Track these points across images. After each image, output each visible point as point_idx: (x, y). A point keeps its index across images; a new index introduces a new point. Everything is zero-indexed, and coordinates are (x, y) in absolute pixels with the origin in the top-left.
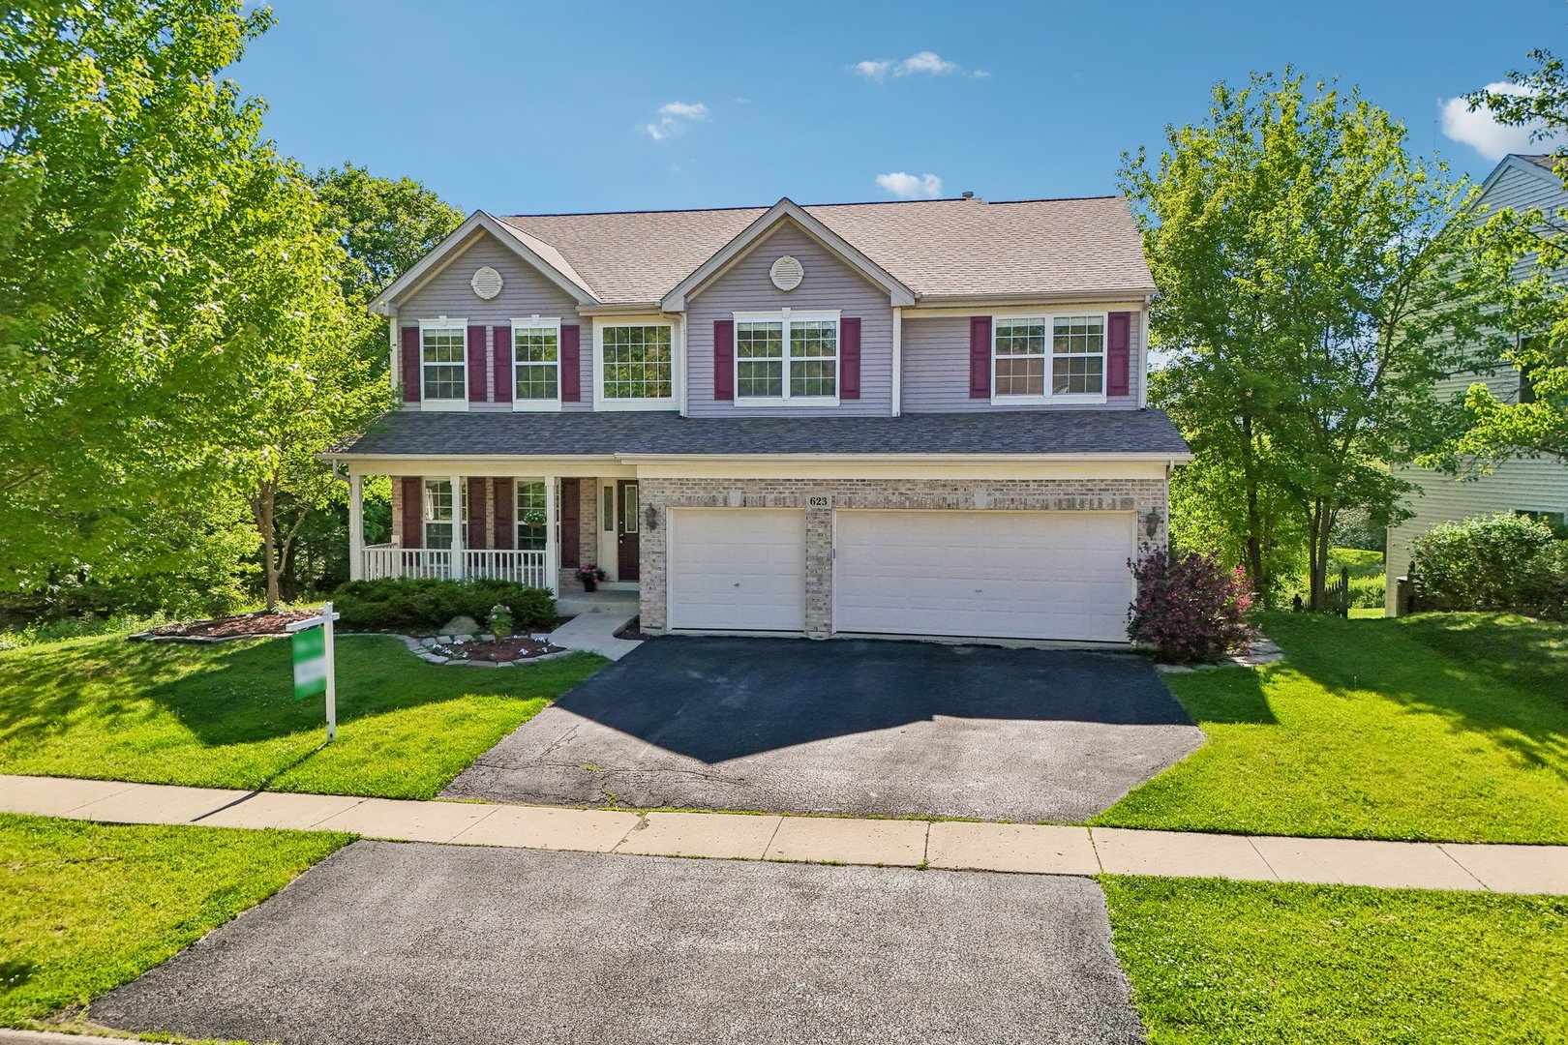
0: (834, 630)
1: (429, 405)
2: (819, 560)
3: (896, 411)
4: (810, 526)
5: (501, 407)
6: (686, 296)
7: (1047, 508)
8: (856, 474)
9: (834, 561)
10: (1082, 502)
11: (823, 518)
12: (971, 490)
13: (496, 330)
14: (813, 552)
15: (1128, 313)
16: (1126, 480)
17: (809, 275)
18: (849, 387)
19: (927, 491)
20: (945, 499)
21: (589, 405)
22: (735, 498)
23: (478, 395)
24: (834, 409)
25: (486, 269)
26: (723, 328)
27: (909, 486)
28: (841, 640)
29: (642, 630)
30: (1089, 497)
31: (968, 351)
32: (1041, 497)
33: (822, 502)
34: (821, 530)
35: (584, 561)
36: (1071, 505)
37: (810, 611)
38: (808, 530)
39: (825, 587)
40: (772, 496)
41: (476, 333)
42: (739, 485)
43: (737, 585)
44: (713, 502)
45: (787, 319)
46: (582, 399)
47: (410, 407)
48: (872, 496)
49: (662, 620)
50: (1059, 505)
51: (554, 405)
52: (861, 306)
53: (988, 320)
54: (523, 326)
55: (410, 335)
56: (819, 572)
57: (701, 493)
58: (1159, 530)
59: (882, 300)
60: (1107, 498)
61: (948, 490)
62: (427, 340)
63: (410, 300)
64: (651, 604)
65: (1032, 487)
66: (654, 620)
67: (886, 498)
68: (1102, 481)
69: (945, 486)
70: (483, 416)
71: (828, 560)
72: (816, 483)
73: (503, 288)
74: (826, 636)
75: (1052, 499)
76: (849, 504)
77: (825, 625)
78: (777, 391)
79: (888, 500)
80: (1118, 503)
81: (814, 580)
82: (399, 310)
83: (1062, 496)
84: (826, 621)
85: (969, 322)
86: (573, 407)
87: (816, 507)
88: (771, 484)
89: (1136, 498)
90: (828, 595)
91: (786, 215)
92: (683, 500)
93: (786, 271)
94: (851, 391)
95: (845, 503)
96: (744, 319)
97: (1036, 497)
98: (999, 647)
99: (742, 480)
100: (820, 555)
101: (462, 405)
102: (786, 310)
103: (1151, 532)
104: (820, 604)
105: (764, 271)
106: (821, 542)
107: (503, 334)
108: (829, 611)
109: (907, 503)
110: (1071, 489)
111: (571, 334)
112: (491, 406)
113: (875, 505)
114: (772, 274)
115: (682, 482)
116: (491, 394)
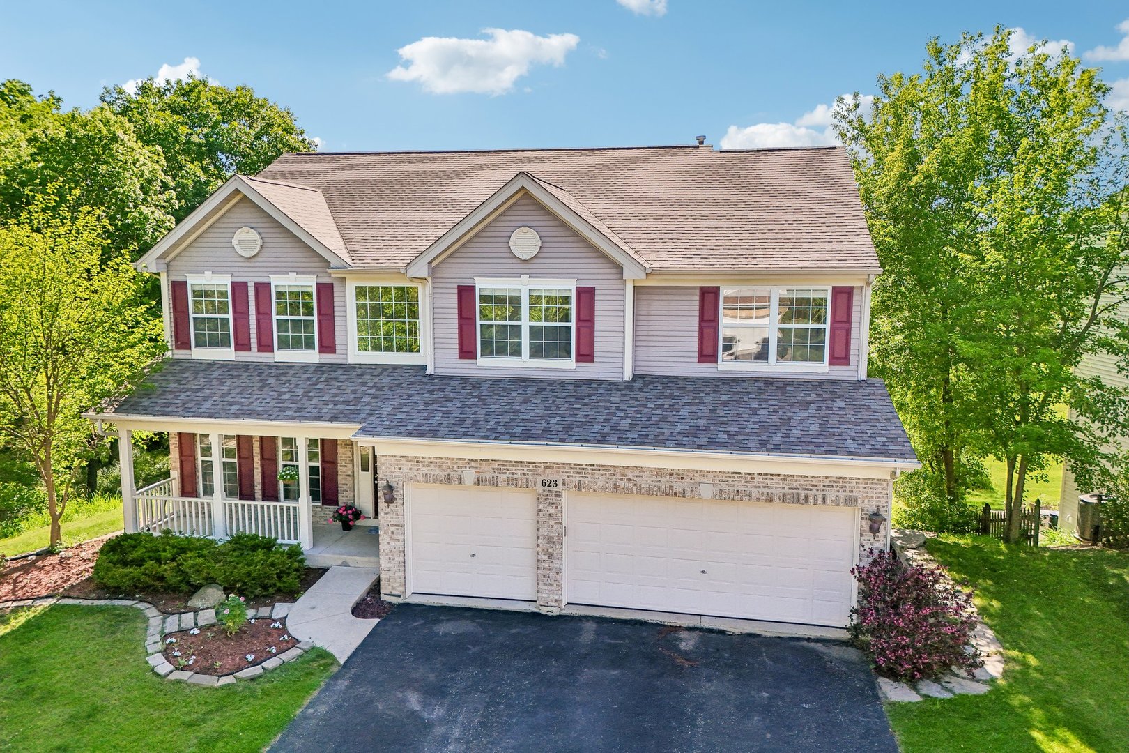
0: (567, 603)
1: (199, 353)
2: (549, 538)
3: (628, 375)
4: (541, 507)
6: (430, 263)
7: (771, 501)
8: (585, 460)
9: (565, 539)
10: (806, 498)
11: (553, 499)
12: (697, 480)
13: (257, 286)
14: (544, 531)
15: (852, 288)
16: (851, 478)
17: (545, 245)
18: (584, 351)
19: (655, 478)
20: (671, 487)
21: (344, 357)
22: (469, 477)
23: (242, 346)
24: (571, 371)
25: (246, 229)
26: (465, 293)
27: (637, 473)
29: (383, 597)
30: (814, 492)
31: (697, 319)
32: (766, 491)
33: (552, 484)
34: (552, 511)
35: (342, 500)
36: (795, 499)
37: (542, 587)
38: (540, 510)
39: (556, 564)
40: (504, 477)
41: (239, 288)
42: (473, 464)
43: (473, 555)
44: (449, 479)
45: (524, 286)
46: (337, 351)
47: (181, 354)
48: (601, 481)
49: (402, 589)
50: (783, 499)
51: (312, 356)
52: (594, 275)
53: (716, 291)
54: (280, 282)
55: (179, 288)
56: (550, 550)
57: (437, 472)
58: (882, 528)
59: (614, 271)
60: (831, 494)
61: (674, 478)
62: (195, 292)
63: (179, 255)
64: (391, 573)
65: (756, 480)
66: (394, 588)
67: (615, 484)
68: (827, 478)
69: (671, 474)
70: (246, 367)
71: (559, 539)
72: (548, 466)
73: (262, 247)
74: (556, 612)
76: (579, 487)
77: (556, 601)
78: (517, 352)
79: (616, 486)
80: (842, 500)
81: (546, 557)
82: (168, 265)
83: (786, 491)
84: (556, 597)
85: (698, 292)
86: (329, 358)
87: (547, 488)
88: (504, 465)
89: (860, 496)
90: (559, 572)
91: (523, 187)
92: (419, 477)
93: (524, 241)
94: (586, 355)
95: (575, 486)
96: (484, 285)
97: (761, 490)
98: (722, 632)
99: (476, 460)
100: (551, 534)
101: (228, 354)
102: (525, 278)
103: (874, 530)
104: (552, 581)
105: (504, 239)
106: (552, 522)
108: (560, 587)
109: (635, 489)
110: (796, 484)
111: (325, 291)
112: (254, 356)
114: (511, 243)
115: (418, 460)
116: (254, 345)
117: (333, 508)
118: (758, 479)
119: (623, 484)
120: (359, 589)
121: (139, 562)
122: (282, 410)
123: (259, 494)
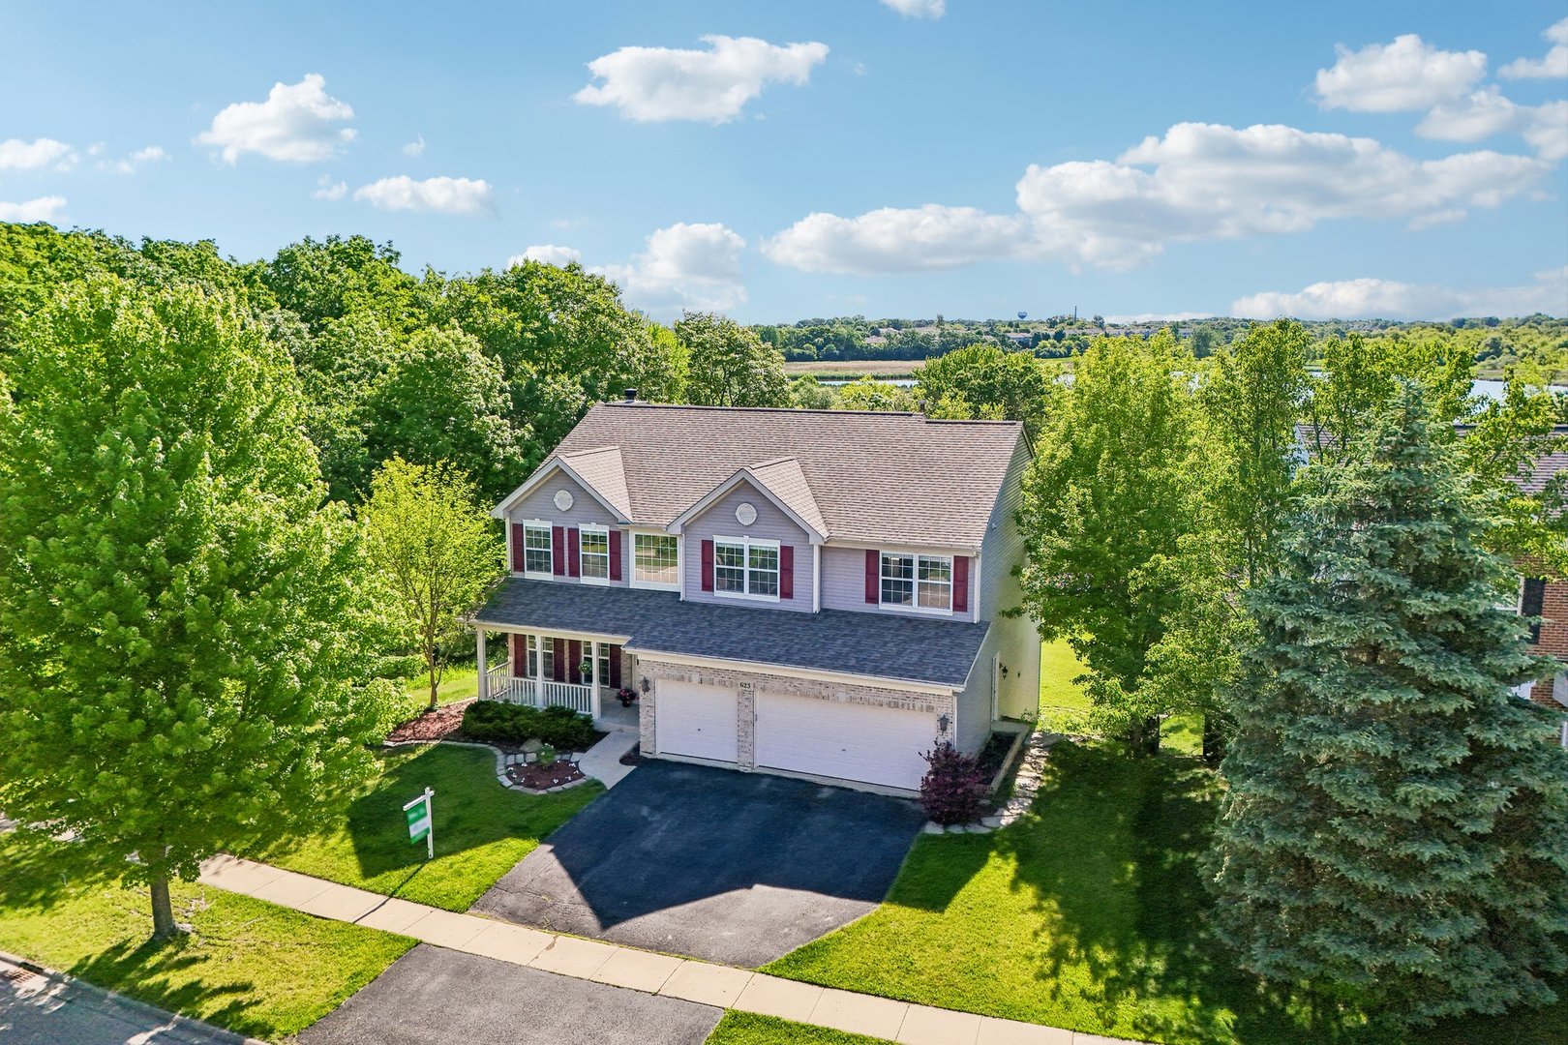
0: (756, 765)
1: (529, 575)
2: (746, 722)
3: (816, 608)
4: (740, 700)
5: (573, 580)
6: (684, 524)
7: (881, 706)
8: (768, 671)
9: (756, 723)
10: (903, 705)
11: (748, 696)
12: (836, 689)
13: (570, 530)
14: (742, 717)
15: (967, 558)
16: (929, 695)
17: (760, 517)
18: (786, 590)
19: (811, 687)
20: (820, 693)
21: (627, 583)
22: (695, 678)
23: (559, 571)
24: (773, 604)
25: (562, 492)
26: (707, 545)
27: (800, 683)
28: (759, 775)
29: (641, 754)
30: (907, 702)
31: (864, 572)
32: (878, 699)
33: (747, 686)
34: (747, 704)
35: (624, 684)
36: (897, 706)
37: (741, 754)
38: (740, 703)
39: (750, 739)
40: (717, 679)
41: (558, 531)
42: (698, 670)
43: (699, 730)
44: (682, 679)
45: (746, 543)
46: (622, 579)
47: (517, 575)
48: (777, 686)
49: (653, 749)
50: (889, 705)
51: (605, 582)
52: (792, 539)
53: (877, 553)
54: (586, 528)
55: (517, 529)
56: (747, 730)
57: (675, 673)
58: (949, 727)
60: (918, 704)
61: (823, 687)
62: (528, 531)
63: (518, 508)
64: (646, 738)
66: (648, 748)
67: (786, 688)
68: (914, 694)
69: (821, 685)
70: (562, 585)
71: (753, 722)
72: (744, 674)
73: (573, 505)
74: (749, 770)
75: (885, 701)
76: (764, 689)
77: (749, 763)
78: (740, 588)
79: (786, 690)
80: (924, 708)
81: (744, 734)
82: (510, 512)
83: (891, 700)
84: (750, 761)
85: (864, 553)
86: (616, 584)
87: (744, 688)
88: (717, 671)
89: (935, 706)
90: (752, 744)
91: (743, 479)
92: (665, 676)
93: (746, 513)
94: (787, 594)
95: (761, 688)
96: (719, 540)
97: (875, 698)
98: (851, 790)
99: (700, 668)
100: (747, 719)
101: (548, 577)
102: (746, 537)
103: (944, 729)
104: (748, 751)
105: (732, 511)
106: (748, 711)
107: (574, 532)
108: (752, 755)
109: (798, 693)
110: (896, 697)
111: (616, 538)
112: (566, 579)
113: (779, 692)
114: (737, 514)
115: (664, 665)
116: (567, 571)
117: (617, 690)
118: (874, 691)
119: (791, 689)
120: (626, 747)
121: (490, 720)
122: (583, 623)
123: (567, 677)
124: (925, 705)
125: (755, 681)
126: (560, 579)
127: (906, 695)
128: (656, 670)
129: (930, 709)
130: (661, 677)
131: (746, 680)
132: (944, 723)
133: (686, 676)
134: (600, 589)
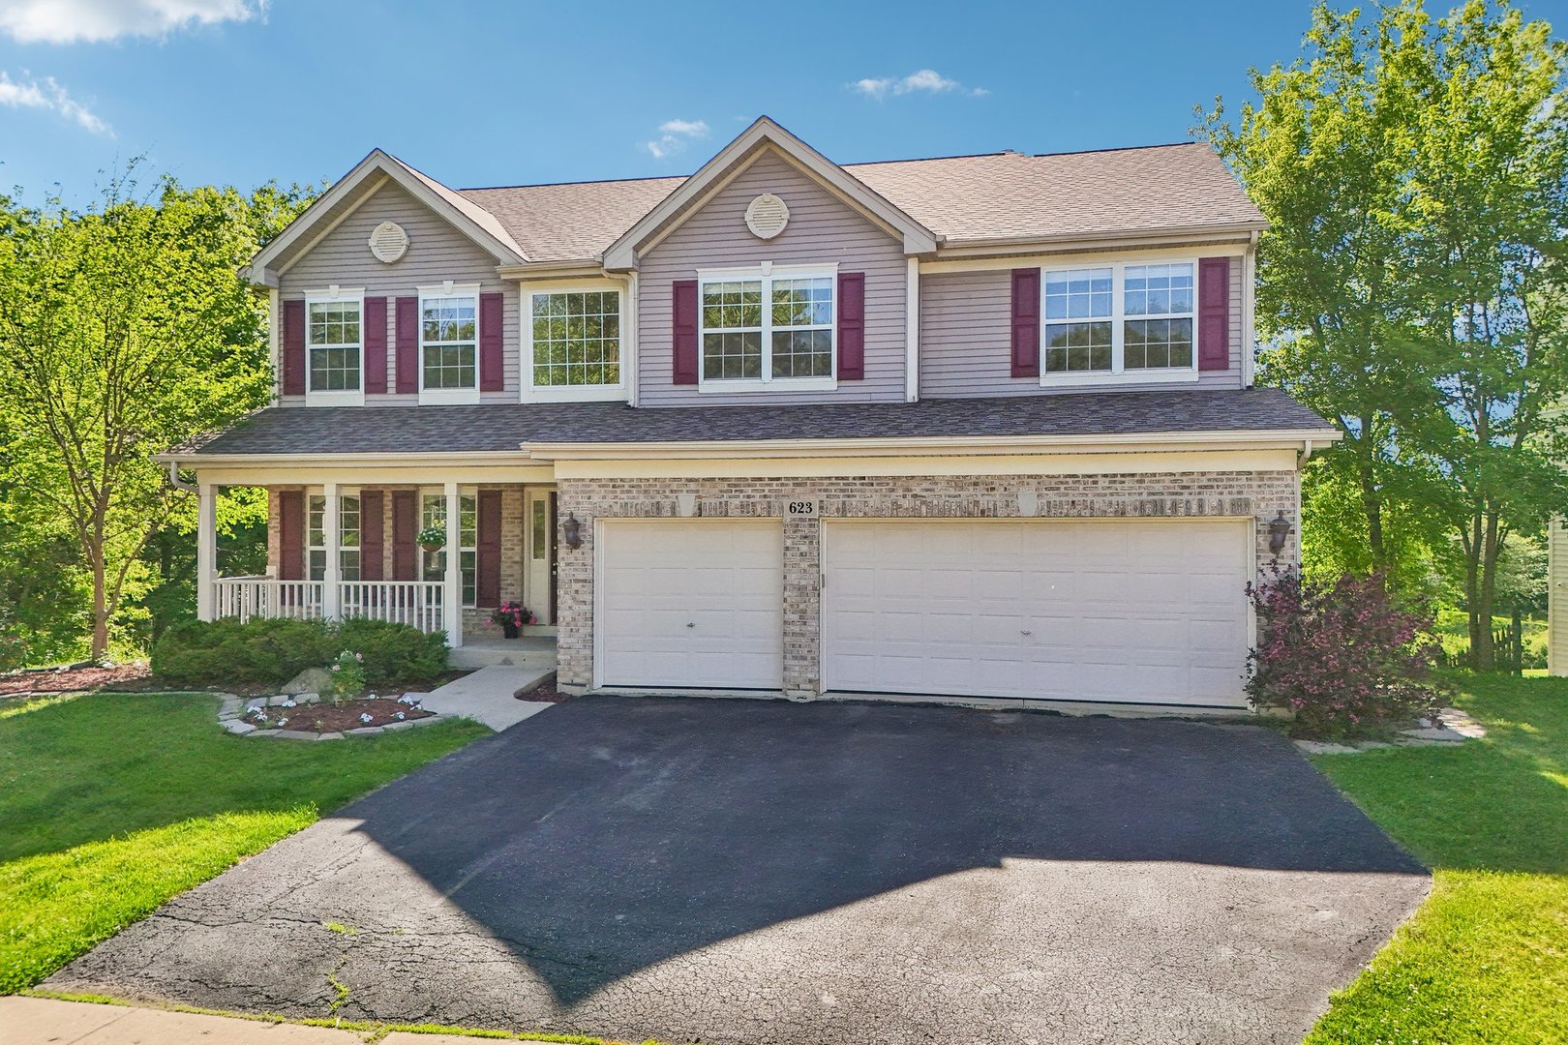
0: (823, 688)
1: (315, 399)
2: (801, 589)
3: (912, 394)
4: (789, 543)
5: (405, 400)
6: (637, 248)
7: (1123, 514)
8: (852, 470)
9: (824, 592)
11: (806, 531)
12: (1014, 490)
13: (400, 302)
14: (793, 578)
17: (795, 218)
18: (849, 364)
19: (952, 492)
20: (976, 503)
21: (515, 395)
22: (687, 504)
23: (376, 386)
25: (388, 224)
26: (684, 292)
27: (926, 485)
28: (833, 702)
29: (560, 688)
30: (1186, 497)
31: (1009, 315)
33: (805, 509)
34: (804, 548)
35: (505, 598)
36: (1158, 509)
37: (790, 662)
38: (787, 548)
39: (811, 628)
40: (737, 502)
41: (375, 307)
42: (693, 486)
43: (691, 626)
44: (657, 510)
45: (766, 278)
46: (506, 388)
47: (292, 402)
48: (875, 500)
49: (587, 675)
50: (1141, 508)
51: (471, 396)
52: (864, 257)
53: (1034, 275)
54: (434, 295)
55: (293, 310)
56: (802, 606)
57: (642, 499)
59: (891, 249)
60: (1211, 499)
61: (981, 490)
62: (316, 317)
64: (573, 652)
65: (1100, 484)
66: (576, 675)
67: (894, 503)
68: (1203, 474)
69: (976, 484)
70: (380, 411)
71: (815, 589)
72: (798, 482)
73: (409, 248)
74: (811, 697)
76: (843, 511)
77: (810, 681)
78: (755, 371)
79: (896, 505)
81: (796, 617)
82: (280, 279)
83: (1145, 497)
84: (811, 676)
85: (1009, 278)
86: (494, 398)
87: (797, 515)
88: (736, 484)
89: (1253, 497)
90: (815, 637)
91: (766, 140)
92: (616, 509)
93: (766, 213)
94: (852, 369)
95: (838, 510)
96: (713, 279)
97: (1108, 499)
98: (1057, 713)
99: (697, 480)
100: (803, 583)
101: (356, 398)
102: (767, 265)
103: (1276, 547)
104: (805, 652)
105: (738, 214)
106: (804, 565)
107: (408, 306)
108: (816, 661)
109: (924, 509)
110: (1158, 487)
111: (492, 305)
112: (392, 399)
113: (879, 513)
114: (748, 217)
115: (614, 484)
116: (392, 384)
117: (491, 610)
118: (1103, 483)
119: (906, 503)
123: (388, 567)
124: (1227, 498)
125: (823, 496)
126: (378, 400)
127: (1181, 481)
128: (596, 499)
129: (1240, 506)
130: (608, 513)
131: (803, 496)
132: (1277, 532)
133: (666, 503)
134: (461, 409)
